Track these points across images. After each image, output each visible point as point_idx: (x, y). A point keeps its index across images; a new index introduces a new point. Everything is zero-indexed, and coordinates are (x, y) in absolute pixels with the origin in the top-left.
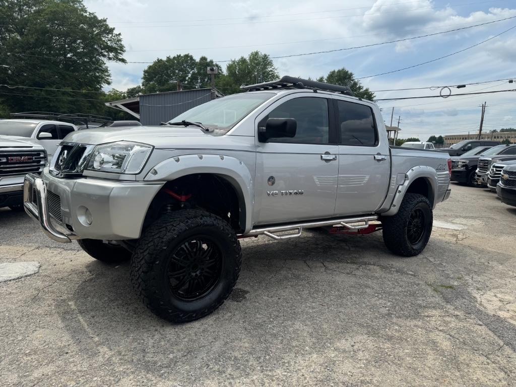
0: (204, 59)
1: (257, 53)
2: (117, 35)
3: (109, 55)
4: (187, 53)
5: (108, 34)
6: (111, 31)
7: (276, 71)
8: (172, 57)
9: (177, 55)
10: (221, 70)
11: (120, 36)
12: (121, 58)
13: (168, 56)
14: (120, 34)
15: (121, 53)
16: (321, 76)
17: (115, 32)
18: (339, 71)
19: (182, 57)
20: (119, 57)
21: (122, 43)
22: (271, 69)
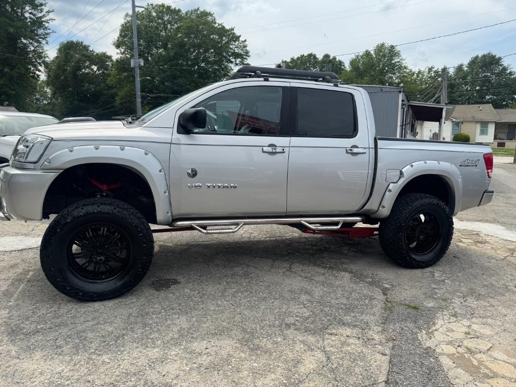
0: (327, 56)
1: (383, 45)
2: (243, 42)
3: (236, 61)
4: (310, 53)
5: (235, 41)
6: (238, 38)
7: (403, 62)
8: (295, 58)
9: (301, 55)
10: (344, 66)
11: (246, 42)
12: (246, 63)
13: (292, 57)
14: (245, 41)
15: (246, 58)
17: (241, 39)
19: (305, 56)
20: (245, 62)
21: (248, 48)
22: (399, 60)
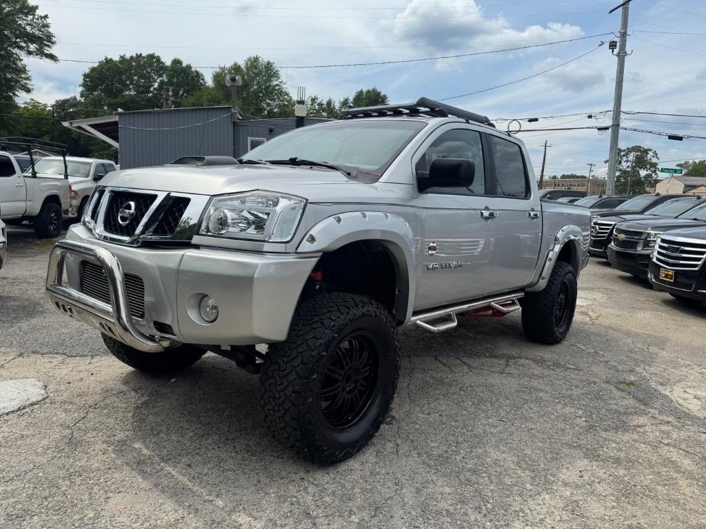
0: (177, 62)
1: (256, 59)
2: (41, 18)
3: (28, 47)
4: (151, 53)
5: (26, 14)
6: (32, 10)
7: (284, 86)
8: (128, 56)
9: (137, 54)
10: (203, 79)
11: (48, 20)
12: (48, 52)
13: (122, 55)
14: (46, 17)
15: (49, 46)
16: (345, 97)
17: (39, 12)
18: (368, 92)
19: (144, 57)
20: (46, 52)
21: (51, 30)
22: (277, 82)
